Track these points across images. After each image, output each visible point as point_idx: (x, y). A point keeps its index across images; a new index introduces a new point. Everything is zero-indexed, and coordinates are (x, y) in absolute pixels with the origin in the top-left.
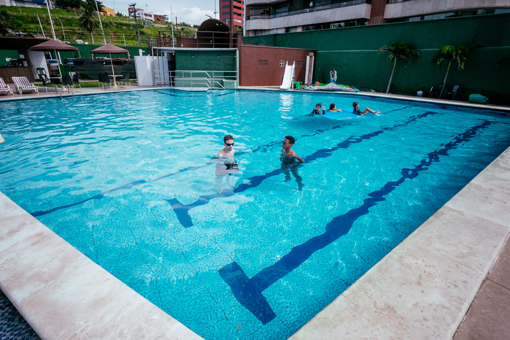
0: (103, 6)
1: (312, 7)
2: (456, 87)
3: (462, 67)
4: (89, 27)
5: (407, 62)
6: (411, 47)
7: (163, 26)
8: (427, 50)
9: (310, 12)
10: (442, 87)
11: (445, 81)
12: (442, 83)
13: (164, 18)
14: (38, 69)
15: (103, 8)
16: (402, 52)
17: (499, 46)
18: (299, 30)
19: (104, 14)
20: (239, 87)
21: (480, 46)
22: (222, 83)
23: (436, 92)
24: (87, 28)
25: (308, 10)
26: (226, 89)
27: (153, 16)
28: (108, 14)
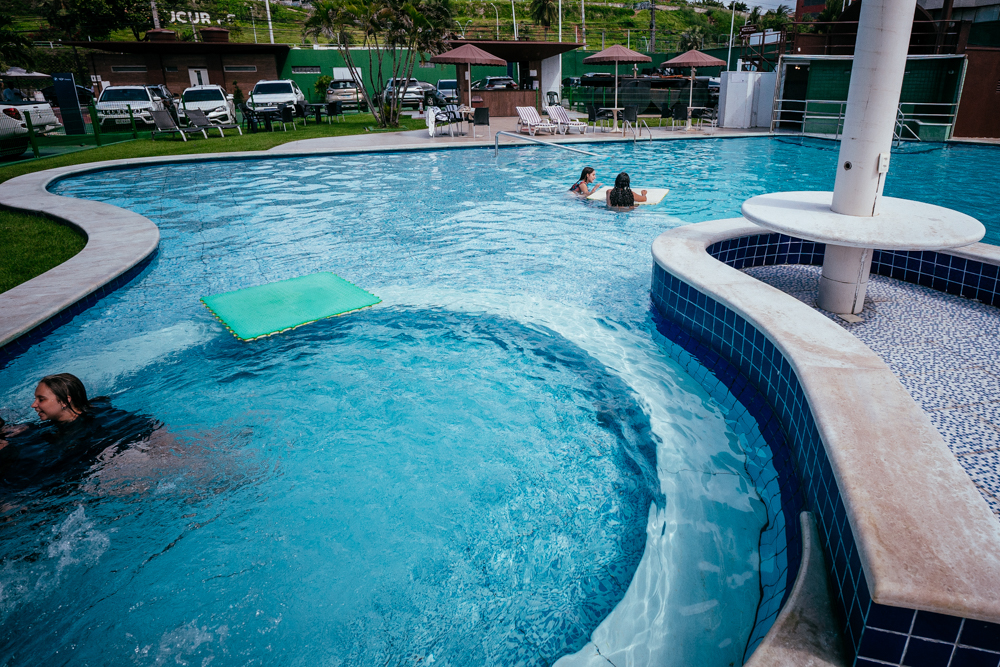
4: (546, 17)
7: (670, 9)
14: (548, 94)
20: (953, 139)
22: (916, 127)
24: (543, 20)
26: (924, 141)
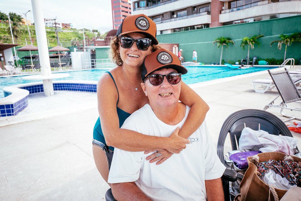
0: (22, 18)
1: (175, 18)
2: (255, 58)
3: (253, 47)
4: (15, 34)
5: (227, 47)
6: (229, 39)
7: (70, 31)
8: (237, 41)
9: (175, 20)
10: (247, 59)
11: (248, 56)
12: (247, 57)
13: (70, 25)
14: (9, 62)
15: (22, 19)
16: (224, 42)
17: (271, 35)
18: (169, 32)
19: (23, 24)
21: (263, 36)
23: (245, 62)
25: (173, 19)
27: (61, 24)
28: (26, 24)
